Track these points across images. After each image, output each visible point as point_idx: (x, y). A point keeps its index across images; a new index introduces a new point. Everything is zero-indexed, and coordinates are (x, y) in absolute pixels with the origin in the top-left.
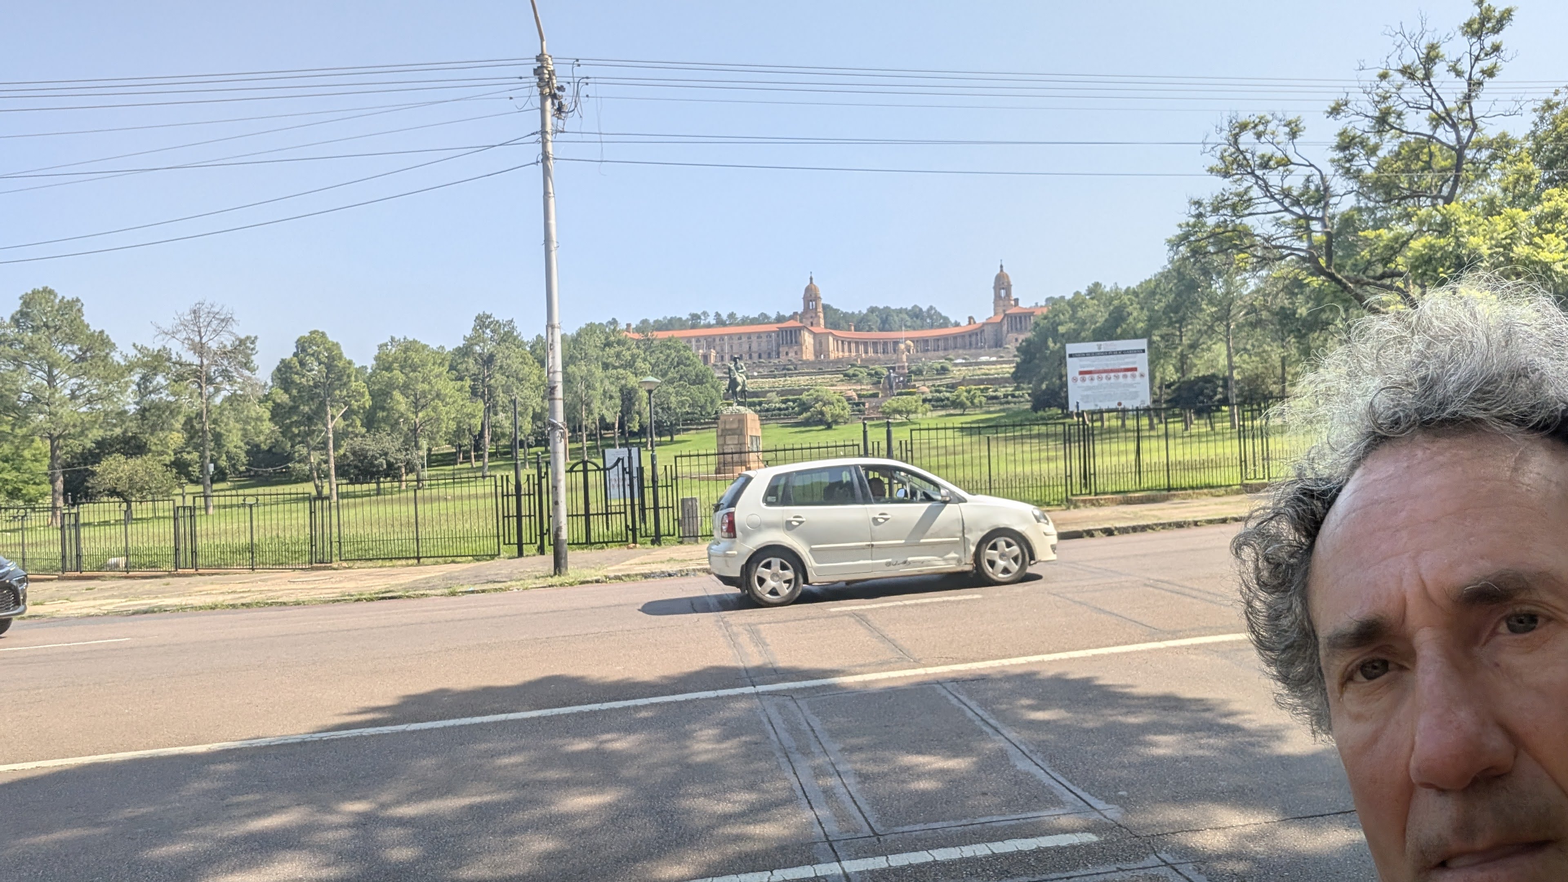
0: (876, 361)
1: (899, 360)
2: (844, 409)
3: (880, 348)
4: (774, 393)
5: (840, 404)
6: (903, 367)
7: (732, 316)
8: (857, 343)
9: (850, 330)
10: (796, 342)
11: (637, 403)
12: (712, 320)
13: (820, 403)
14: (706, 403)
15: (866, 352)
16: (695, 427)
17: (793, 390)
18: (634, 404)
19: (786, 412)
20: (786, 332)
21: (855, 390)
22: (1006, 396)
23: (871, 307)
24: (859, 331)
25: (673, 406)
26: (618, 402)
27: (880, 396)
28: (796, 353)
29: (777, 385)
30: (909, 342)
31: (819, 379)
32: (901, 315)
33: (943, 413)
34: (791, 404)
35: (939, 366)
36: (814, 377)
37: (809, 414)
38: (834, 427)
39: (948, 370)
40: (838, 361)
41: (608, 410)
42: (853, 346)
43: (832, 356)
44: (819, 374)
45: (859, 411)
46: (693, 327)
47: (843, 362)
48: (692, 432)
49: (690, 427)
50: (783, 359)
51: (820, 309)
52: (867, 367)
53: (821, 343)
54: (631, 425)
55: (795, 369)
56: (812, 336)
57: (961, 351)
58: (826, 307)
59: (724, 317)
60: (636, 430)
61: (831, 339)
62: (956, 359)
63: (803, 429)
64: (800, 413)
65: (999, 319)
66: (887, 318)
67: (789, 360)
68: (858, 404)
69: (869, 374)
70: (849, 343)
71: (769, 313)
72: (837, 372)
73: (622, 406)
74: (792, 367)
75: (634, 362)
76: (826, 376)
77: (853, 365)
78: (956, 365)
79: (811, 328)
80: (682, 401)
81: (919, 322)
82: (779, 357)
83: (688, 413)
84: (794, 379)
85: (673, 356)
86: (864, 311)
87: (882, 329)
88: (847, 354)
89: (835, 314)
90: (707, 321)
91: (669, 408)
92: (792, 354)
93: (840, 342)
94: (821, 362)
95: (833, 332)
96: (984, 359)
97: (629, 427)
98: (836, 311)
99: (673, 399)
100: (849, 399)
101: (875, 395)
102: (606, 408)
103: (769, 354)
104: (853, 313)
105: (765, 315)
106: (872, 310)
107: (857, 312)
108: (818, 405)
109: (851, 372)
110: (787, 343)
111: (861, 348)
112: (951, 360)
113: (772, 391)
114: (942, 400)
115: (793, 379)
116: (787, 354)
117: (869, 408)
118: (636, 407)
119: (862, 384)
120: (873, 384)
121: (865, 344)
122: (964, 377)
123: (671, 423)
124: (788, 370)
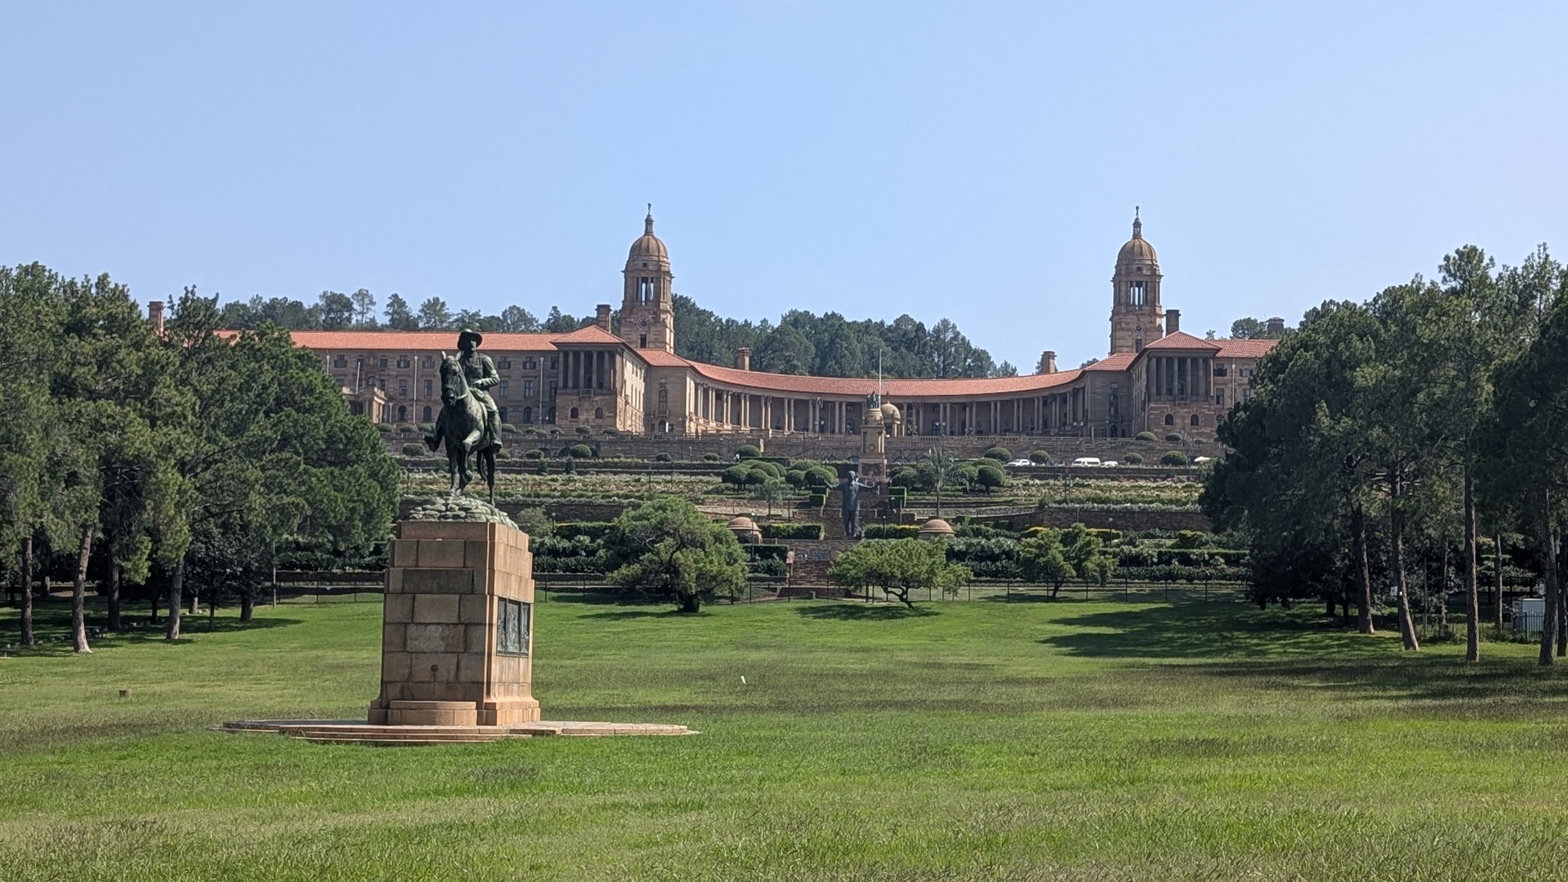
0: (806, 448)
1: (869, 449)
2: (731, 560)
3: (814, 419)
4: (539, 511)
5: (723, 549)
6: (877, 469)
7: (434, 308)
8: (755, 400)
9: (737, 365)
10: (601, 385)
11: (149, 504)
12: (381, 316)
13: (669, 540)
14: (350, 519)
15: (778, 427)
16: (315, 585)
17: (589, 505)
18: (141, 507)
19: (572, 561)
20: (577, 354)
21: (757, 519)
22: (1164, 558)
23: (793, 313)
24: (761, 370)
25: (255, 520)
26: (91, 493)
27: (822, 535)
28: (599, 414)
29: (545, 490)
30: (890, 407)
31: (659, 483)
32: (867, 339)
33: (999, 590)
34: (586, 539)
35: (975, 472)
36: (644, 478)
37: (636, 568)
38: (702, 609)
39: (998, 484)
40: (706, 441)
41: (60, 516)
42: (745, 407)
43: (691, 428)
44: (659, 470)
45: (769, 570)
46: (332, 326)
47: (720, 444)
48: (306, 598)
49: (302, 584)
50: (564, 426)
51: (667, 305)
52: (783, 462)
53: (663, 393)
54: (128, 565)
55: (595, 454)
56: (641, 373)
57: (1023, 439)
58: (681, 305)
59: (414, 309)
60: (139, 579)
61: (690, 385)
62: (1015, 458)
63: (617, 609)
64: (612, 565)
65: (1124, 361)
66: (832, 342)
67: (580, 430)
68: (766, 553)
69: (789, 479)
70: (737, 399)
71: (530, 310)
72: (706, 469)
73: (103, 507)
74: (586, 448)
75: (152, 384)
76: (676, 477)
77: (746, 455)
78: (1015, 472)
79: (641, 352)
80: (282, 509)
81: (912, 358)
82: (552, 421)
83: (298, 547)
84: (592, 478)
85: (266, 378)
86: (776, 323)
87: (817, 371)
88: (728, 427)
89: (701, 323)
90: (370, 315)
91: (245, 527)
92: (586, 417)
93: (712, 396)
94: (662, 441)
95: (698, 366)
96: (1086, 461)
97: (122, 571)
98: (704, 316)
99: (256, 500)
100: (743, 537)
101: (808, 534)
102: (54, 511)
103: (528, 410)
104: (747, 324)
105: (521, 313)
106: (796, 320)
107: (756, 323)
108: (664, 547)
109: (743, 469)
110: (576, 385)
111: (767, 414)
112: (1003, 458)
113: (534, 505)
114: (994, 558)
115: (588, 478)
116: (575, 413)
117: (796, 566)
118: (147, 516)
119: (772, 502)
120: (801, 506)
121: (778, 403)
122: (1042, 504)
123: (247, 569)
124: (577, 454)
